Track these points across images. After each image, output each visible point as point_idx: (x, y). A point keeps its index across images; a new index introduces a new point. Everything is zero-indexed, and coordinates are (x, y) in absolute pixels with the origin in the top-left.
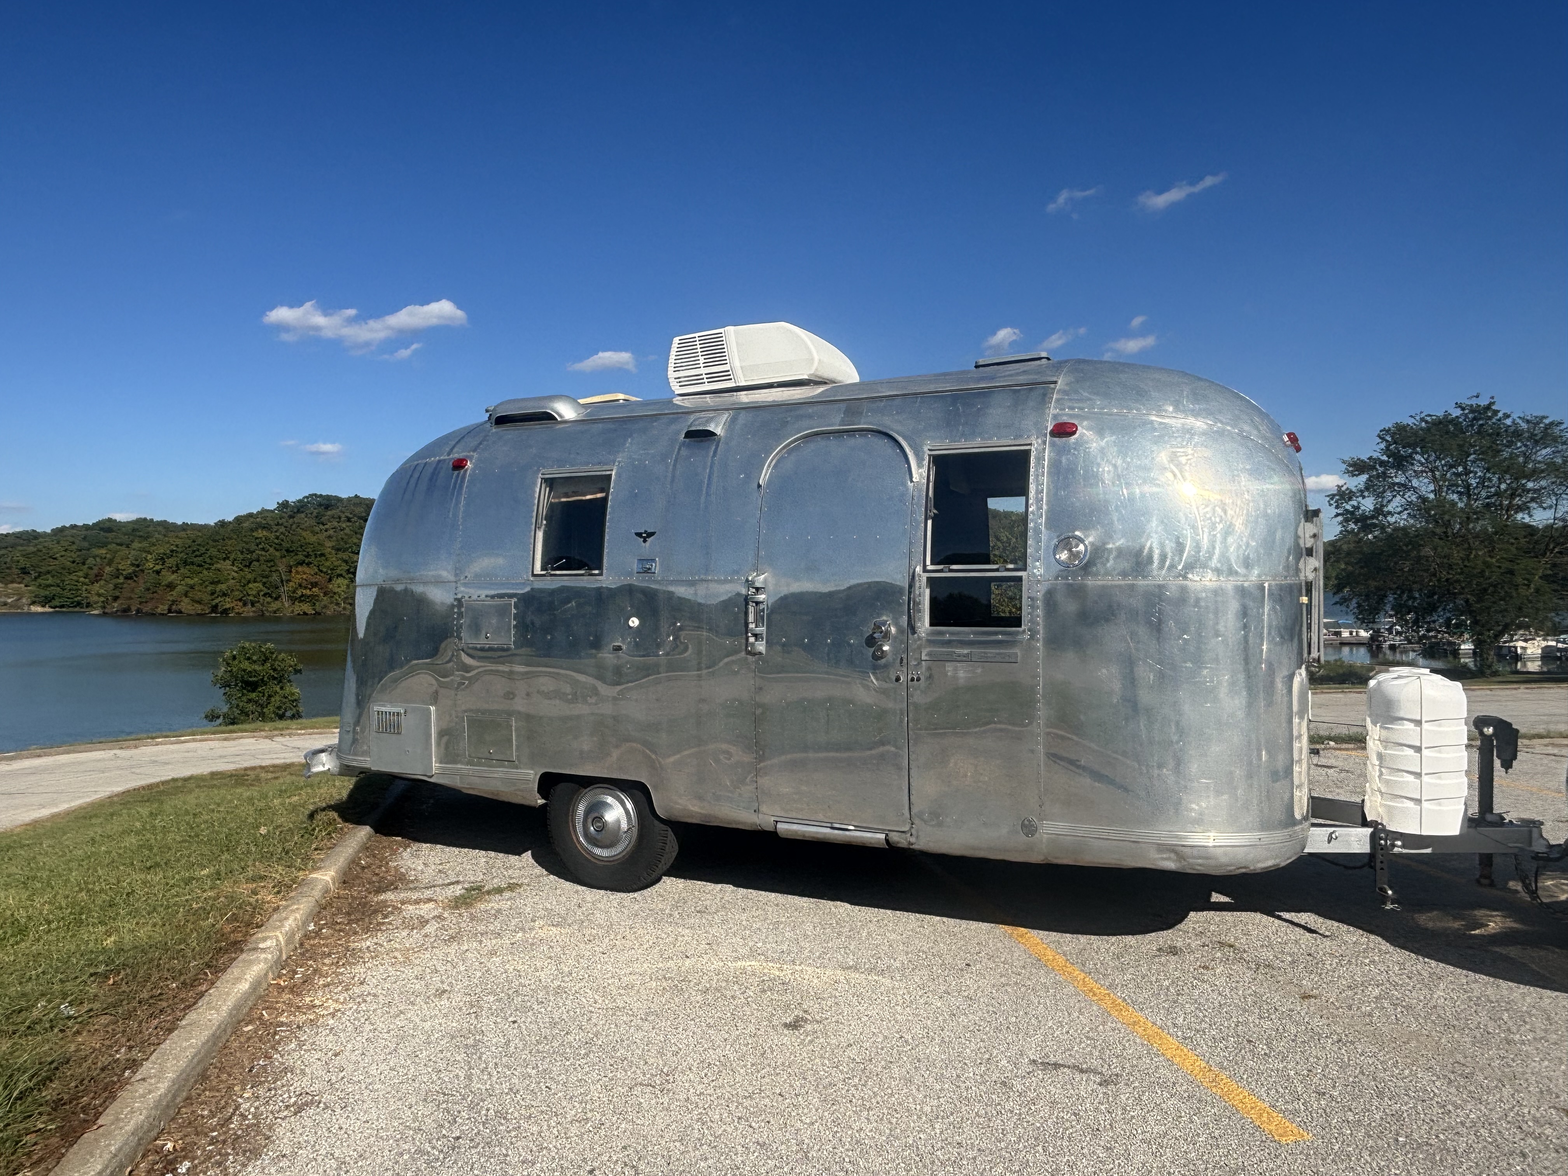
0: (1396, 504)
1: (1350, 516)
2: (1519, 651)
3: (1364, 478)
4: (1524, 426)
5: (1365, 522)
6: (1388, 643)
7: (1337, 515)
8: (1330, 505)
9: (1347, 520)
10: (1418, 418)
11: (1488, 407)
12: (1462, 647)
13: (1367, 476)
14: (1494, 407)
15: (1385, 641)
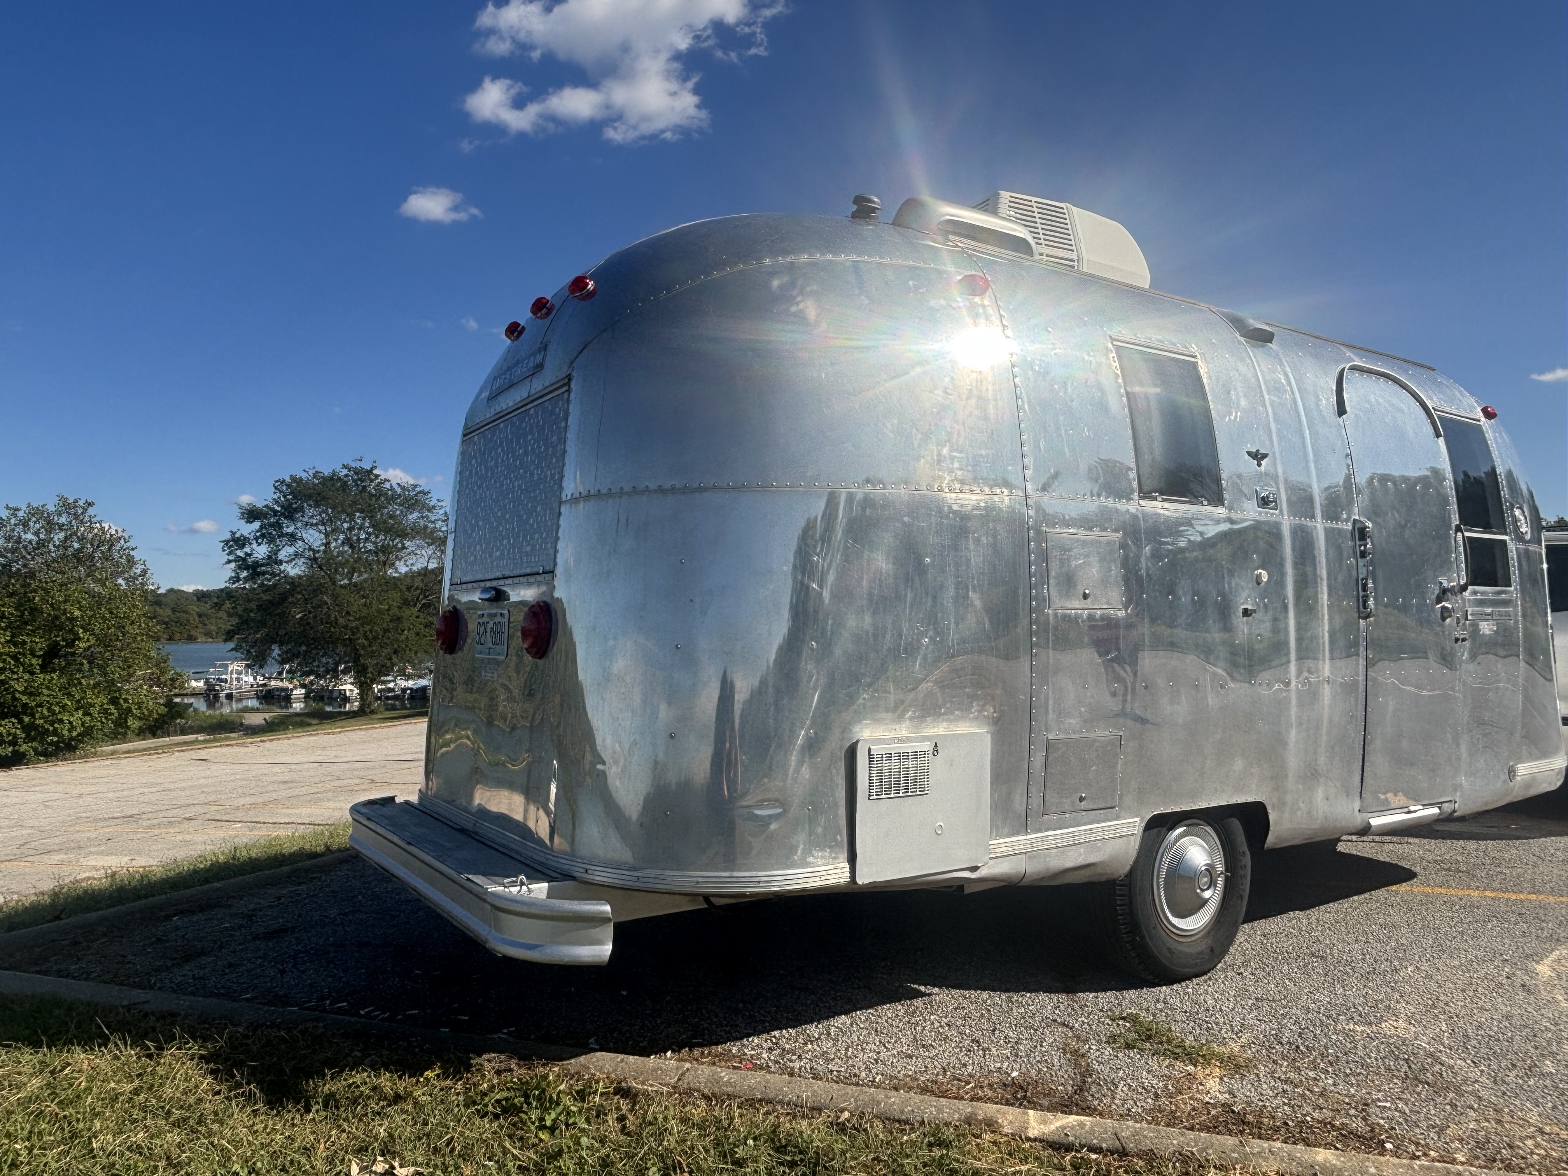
0: (285, 552)
1: (243, 563)
2: (348, 694)
3: (257, 525)
4: (399, 491)
5: (254, 569)
6: (225, 692)
7: (229, 562)
8: (224, 550)
9: (239, 567)
10: (311, 473)
11: (370, 472)
12: (294, 692)
13: (259, 524)
14: (375, 472)
15: (222, 691)
